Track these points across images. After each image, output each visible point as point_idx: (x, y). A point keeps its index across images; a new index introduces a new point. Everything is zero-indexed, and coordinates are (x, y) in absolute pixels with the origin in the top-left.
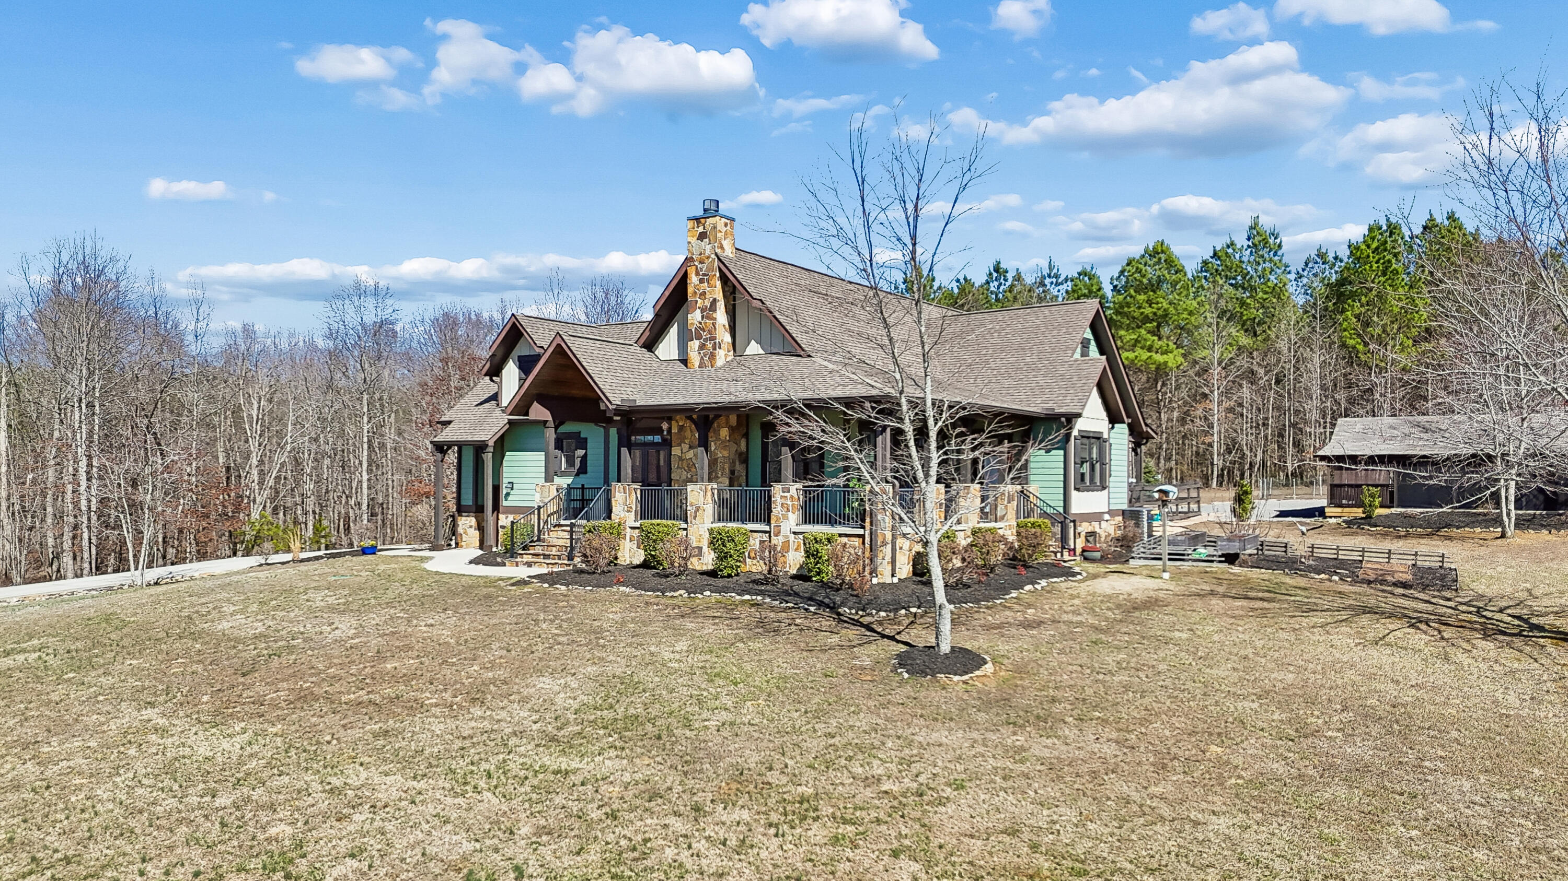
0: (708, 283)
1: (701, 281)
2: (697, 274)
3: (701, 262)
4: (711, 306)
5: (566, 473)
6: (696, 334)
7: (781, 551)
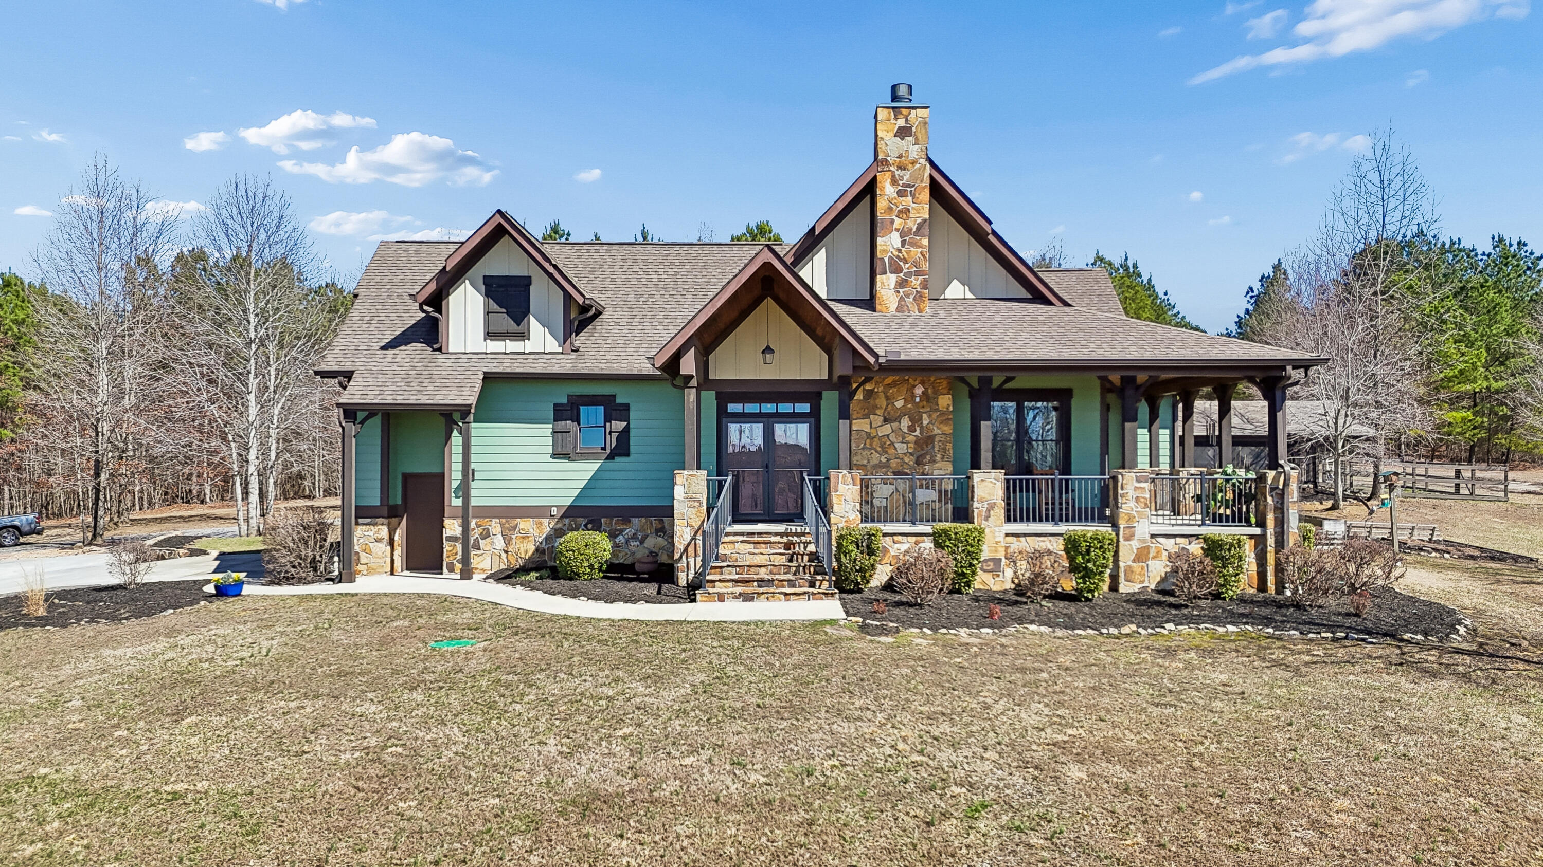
0: (913, 196)
1: (901, 194)
2: (894, 182)
3: (900, 168)
4: (918, 229)
5: (585, 456)
6: (890, 265)
7: (1137, 559)
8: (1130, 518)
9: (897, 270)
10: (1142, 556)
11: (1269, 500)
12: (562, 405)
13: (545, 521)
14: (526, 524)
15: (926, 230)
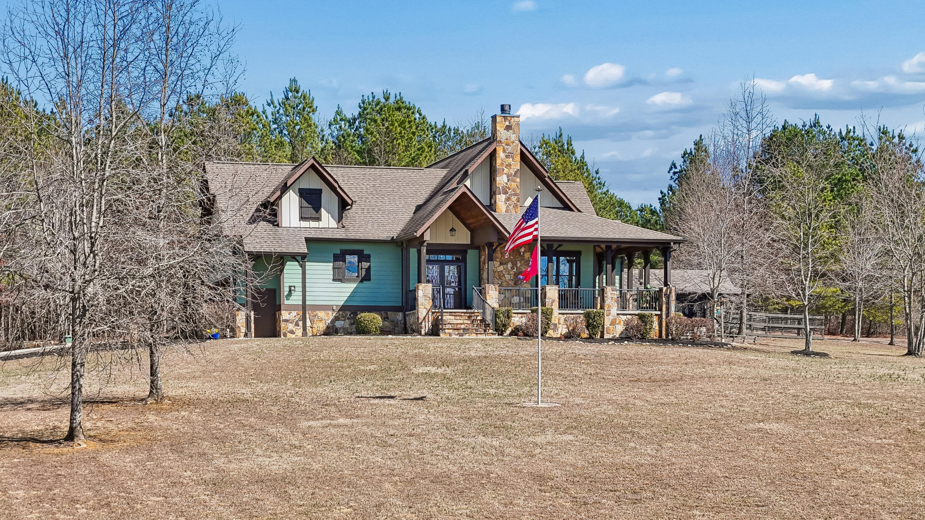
0: (513, 158)
1: (507, 157)
2: (504, 151)
3: (507, 145)
4: (515, 174)
5: (350, 281)
6: (503, 190)
7: (611, 325)
8: (609, 306)
9: (506, 193)
10: (613, 323)
11: (664, 299)
12: (337, 254)
13: (330, 313)
14: (321, 314)
15: (518, 174)
